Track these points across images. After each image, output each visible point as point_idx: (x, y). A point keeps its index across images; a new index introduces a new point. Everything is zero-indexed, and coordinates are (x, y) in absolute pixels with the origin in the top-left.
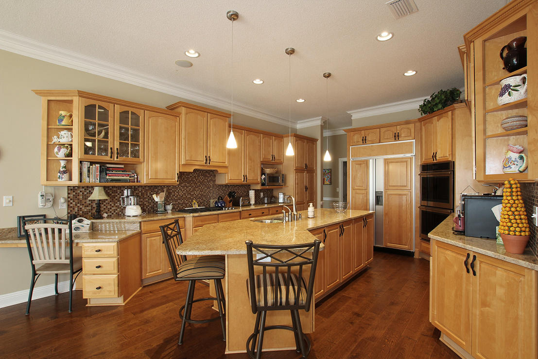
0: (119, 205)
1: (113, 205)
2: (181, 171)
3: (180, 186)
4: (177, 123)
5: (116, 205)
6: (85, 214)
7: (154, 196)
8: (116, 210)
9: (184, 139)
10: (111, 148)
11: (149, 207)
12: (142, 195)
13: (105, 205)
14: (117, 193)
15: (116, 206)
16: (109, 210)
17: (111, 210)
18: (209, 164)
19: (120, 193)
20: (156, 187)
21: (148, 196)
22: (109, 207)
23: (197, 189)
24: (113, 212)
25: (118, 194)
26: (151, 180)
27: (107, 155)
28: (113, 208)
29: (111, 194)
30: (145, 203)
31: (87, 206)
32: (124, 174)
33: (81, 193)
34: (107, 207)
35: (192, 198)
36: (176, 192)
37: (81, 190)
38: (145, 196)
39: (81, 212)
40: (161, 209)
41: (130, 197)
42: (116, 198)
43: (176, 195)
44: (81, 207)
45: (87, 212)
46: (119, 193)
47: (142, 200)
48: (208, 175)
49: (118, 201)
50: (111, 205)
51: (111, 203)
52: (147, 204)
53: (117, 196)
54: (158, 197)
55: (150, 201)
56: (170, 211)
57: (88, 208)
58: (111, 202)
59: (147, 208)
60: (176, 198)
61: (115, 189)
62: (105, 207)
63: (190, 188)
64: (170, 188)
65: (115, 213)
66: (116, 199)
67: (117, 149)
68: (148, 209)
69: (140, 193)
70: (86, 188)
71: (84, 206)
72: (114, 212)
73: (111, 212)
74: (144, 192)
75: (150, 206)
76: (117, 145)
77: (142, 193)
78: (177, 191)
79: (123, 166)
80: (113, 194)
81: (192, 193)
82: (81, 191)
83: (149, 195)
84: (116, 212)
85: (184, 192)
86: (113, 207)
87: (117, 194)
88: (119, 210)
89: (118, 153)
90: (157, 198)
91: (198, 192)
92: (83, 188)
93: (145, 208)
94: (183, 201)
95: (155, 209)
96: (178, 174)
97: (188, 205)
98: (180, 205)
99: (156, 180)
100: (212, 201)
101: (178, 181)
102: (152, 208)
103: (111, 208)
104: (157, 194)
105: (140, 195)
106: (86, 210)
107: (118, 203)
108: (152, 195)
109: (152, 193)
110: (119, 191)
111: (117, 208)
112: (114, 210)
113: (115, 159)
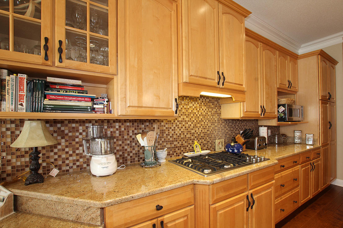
0: (81, 152)
1: (71, 152)
2: (181, 94)
3: (176, 121)
4: (173, 12)
5: (77, 152)
6: (18, 171)
7: (139, 137)
8: (78, 160)
9: (185, 38)
10: (46, 40)
11: (131, 154)
12: (120, 135)
13: (55, 154)
14: (78, 131)
15: (77, 155)
16: (63, 162)
17: (67, 162)
18: (223, 85)
19: (84, 131)
20: (142, 121)
21: (131, 137)
22: (64, 156)
23: (198, 125)
24: (71, 165)
25: (81, 134)
26: (131, 109)
27: (39, 54)
28: (71, 158)
29: (67, 134)
30: (126, 147)
31: (23, 156)
32: (82, 97)
33: (9, 133)
34: (60, 156)
35: (192, 138)
36: (171, 130)
37: (8, 126)
38: (126, 137)
39: (9, 168)
40: (150, 159)
41: (97, 140)
42: (77, 140)
43: (171, 135)
44: (9, 157)
45: (21, 166)
46: (81, 131)
47: (120, 143)
48: (213, 106)
49: (80, 146)
50: (67, 153)
51: (67, 150)
52: (129, 150)
53: (77, 137)
54: (145, 138)
55: (134, 144)
56: (163, 161)
57: (23, 159)
58: (67, 147)
59: (129, 155)
60: (171, 139)
61: (74, 125)
62: (56, 157)
63: (189, 123)
64: (162, 124)
65: (75, 167)
66: (77, 143)
67: (61, 42)
68: (131, 157)
69: (117, 132)
70: (18, 122)
71: (14, 156)
72: (74, 164)
73: (68, 165)
74: (123, 129)
75: (134, 152)
76: (60, 34)
77: (120, 132)
78: (173, 128)
79: (79, 82)
80: (70, 134)
81: (193, 131)
82: (8, 129)
83: (131, 134)
84: (78, 163)
85: (182, 130)
86: (71, 155)
87: (77, 134)
88: (81, 160)
89: (60, 51)
90: (143, 141)
91: (200, 129)
92: (12, 122)
93: (126, 155)
94: (180, 143)
95: (142, 156)
96: (176, 99)
97: (188, 148)
98: (177, 149)
99: (140, 109)
100: (217, 141)
101: (176, 113)
102: (137, 154)
103: (67, 159)
104: (144, 133)
105: (118, 135)
106: (19, 164)
107: (81, 148)
108: (136, 134)
109: (136, 131)
110: (81, 128)
111: (78, 157)
112: (74, 160)
113: (57, 63)
